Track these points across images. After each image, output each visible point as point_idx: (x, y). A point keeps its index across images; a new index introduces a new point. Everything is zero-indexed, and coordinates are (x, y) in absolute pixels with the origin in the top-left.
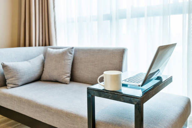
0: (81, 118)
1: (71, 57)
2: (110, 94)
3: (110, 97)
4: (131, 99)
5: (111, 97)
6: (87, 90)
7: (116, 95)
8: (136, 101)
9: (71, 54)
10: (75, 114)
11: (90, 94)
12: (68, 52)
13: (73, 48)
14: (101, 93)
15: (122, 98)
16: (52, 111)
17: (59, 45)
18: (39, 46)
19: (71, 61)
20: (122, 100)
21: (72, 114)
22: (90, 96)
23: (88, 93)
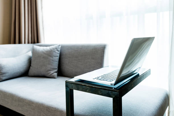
0: (61, 112)
1: (58, 53)
2: (88, 87)
3: (88, 91)
4: (108, 92)
6: (66, 84)
7: (94, 89)
8: (114, 95)
9: (58, 51)
10: (55, 108)
11: (68, 87)
12: (56, 49)
13: (60, 46)
14: (79, 86)
15: (99, 91)
16: (34, 105)
17: (47, 43)
18: (28, 43)
19: (58, 58)
20: (100, 93)
21: (52, 108)
22: (68, 89)
23: (67, 86)
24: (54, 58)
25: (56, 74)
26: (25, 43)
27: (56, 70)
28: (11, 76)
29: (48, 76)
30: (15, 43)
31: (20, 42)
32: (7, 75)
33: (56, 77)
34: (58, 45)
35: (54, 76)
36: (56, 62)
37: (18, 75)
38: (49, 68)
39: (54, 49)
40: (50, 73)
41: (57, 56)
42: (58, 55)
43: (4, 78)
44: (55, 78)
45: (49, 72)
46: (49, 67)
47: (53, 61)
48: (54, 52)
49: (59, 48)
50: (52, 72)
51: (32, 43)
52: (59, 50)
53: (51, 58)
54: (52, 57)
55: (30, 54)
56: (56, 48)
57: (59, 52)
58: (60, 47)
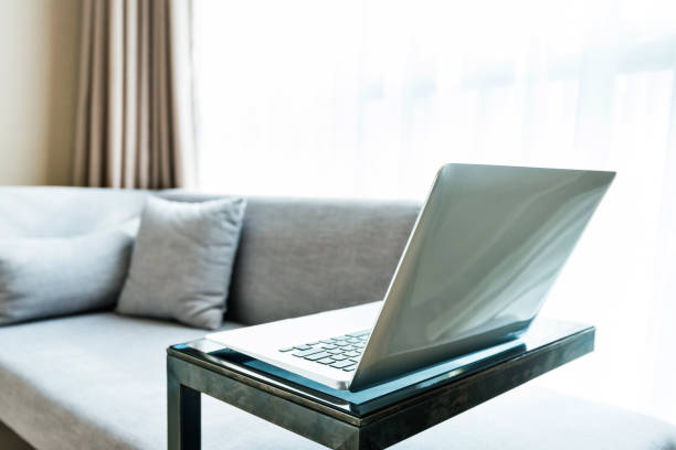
1: (232, 233)
4: (319, 420)
5: (247, 401)
9: (233, 223)
11: (176, 376)
12: (223, 216)
13: (240, 201)
19: (230, 251)
22: (177, 385)
23: (171, 371)
24: (214, 250)
25: (217, 315)
26: (123, 185)
27: (220, 300)
28: (48, 310)
29: (184, 318)
30: (86, 183)
31: (104, 182)
32: (31, 301)
33: (215, 326)
34: (235, 199)
35: (207, 321)
36: (222, 268)
37: (76, 306)
38: (190, 290)
39: (215, 213)
40: (193, 307)
41: (228, 244)
42: (234, 240)
43: (18, 314)
44: (210, 330)
45: (190, 304)
46: (191, 284)
47: (208, 260)
48: (217, 224)
49: (237, 212)
50: (201, 305)
51: (151, 187)
52: (239, 218)
53: (202, 250)
54: (206, 246)
55: (132, 229)
56: (225, 212)
57: (237, 229)
58: (243, 206)
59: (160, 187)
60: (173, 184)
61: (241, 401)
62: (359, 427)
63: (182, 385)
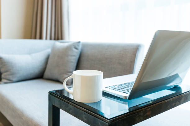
1: (76, 52)
6: (49, 96)
9: (77, 49)
11: (51, 101)
12: (73, 47)
13: (79, 42)
15: (84, 115)
18: (51, 39)
22: (51, 104)
26: (46, 39)
30: (35, 38)
31: (41, 38)
37: (31, 77)
40: (63, 77)
41: (74, 56)
44: (68, 85)
45: (62, 75)
47: (68, 61)
51: (55, 39)
52: (80, 48)
54: (67, 56)
58: (80, 44)
59: (58, 39)
60: (62, 39)
61: (71, 111)
62: (108, 123)
63: (53, 105)
